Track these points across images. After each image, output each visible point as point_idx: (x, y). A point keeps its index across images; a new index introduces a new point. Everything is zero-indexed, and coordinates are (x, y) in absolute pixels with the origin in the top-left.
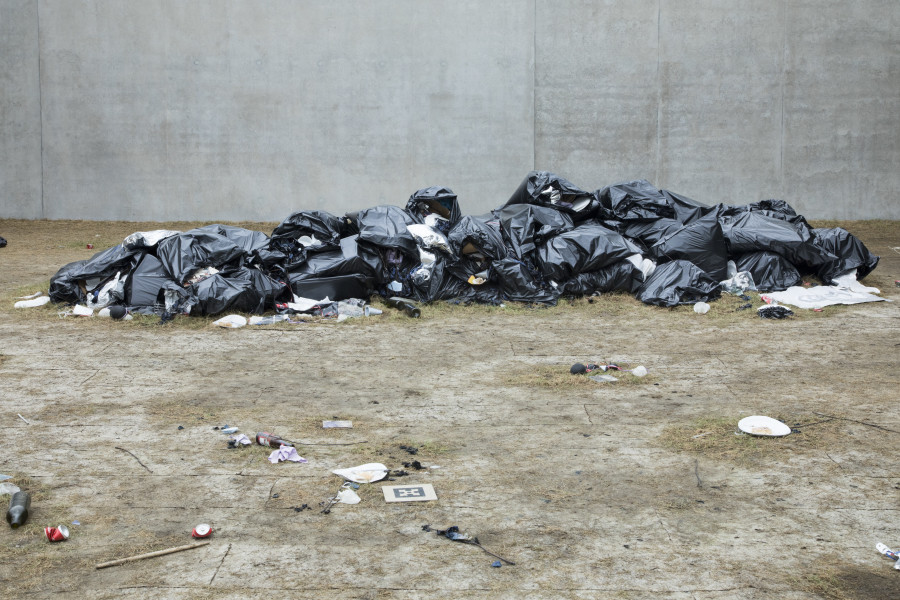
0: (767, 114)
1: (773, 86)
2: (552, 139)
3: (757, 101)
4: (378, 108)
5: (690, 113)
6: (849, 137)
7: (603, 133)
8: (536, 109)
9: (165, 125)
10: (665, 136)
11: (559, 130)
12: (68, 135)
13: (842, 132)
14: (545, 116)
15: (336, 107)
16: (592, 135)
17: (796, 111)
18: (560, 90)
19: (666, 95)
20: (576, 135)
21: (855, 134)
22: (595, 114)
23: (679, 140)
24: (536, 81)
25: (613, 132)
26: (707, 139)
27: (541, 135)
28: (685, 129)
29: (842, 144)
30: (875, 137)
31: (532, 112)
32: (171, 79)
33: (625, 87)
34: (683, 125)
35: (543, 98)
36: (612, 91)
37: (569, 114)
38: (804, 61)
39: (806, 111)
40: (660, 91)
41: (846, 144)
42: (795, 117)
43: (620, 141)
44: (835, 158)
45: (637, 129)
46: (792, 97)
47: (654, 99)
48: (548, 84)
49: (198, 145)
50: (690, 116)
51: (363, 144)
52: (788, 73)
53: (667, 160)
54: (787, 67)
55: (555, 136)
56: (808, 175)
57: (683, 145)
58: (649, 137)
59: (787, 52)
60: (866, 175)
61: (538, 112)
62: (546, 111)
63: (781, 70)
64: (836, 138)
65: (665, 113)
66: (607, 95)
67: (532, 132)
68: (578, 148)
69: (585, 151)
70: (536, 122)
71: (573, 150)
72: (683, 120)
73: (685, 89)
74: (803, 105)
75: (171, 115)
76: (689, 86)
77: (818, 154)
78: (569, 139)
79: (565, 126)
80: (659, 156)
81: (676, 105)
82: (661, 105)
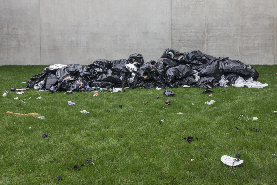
0: (236, 37)
1: (237, 30)
2: (176, 44)
3: (233, 33)
4: (129, 36)
5: (214, 37)
6: (258, 43)
7: (190, 42)
8: (172, 36)
9: (72, 41)
10: (207, 43)
11: (178, 42)
12: (47, 44)
13: (256, 42)
14: (174, 38)
15: (117, 36)
16: (187, 43)
17: (244, 36)
18: (178, 31)
19: (208, 32)
20: (183, 43)
21: (260, 43)
22: (188, 37)
23: (211, 44)
24: (172, 28)
25: (193, 42)
26: (219, 44)
27: (173, 43)
28: (213, 41)
29: (256, 45)
30: (265, 43)
31: (170, 37)
32: (74, 29)
33: (196, 30)
34: (212, 40)
35: (174, 33)
36: (193, 31)
37: (181, 37)
38: (246, 23)
39: (246, 36)
40: (206, 31)
41: (257, 45)
42: (243, 38)
43: (195, 45)
44: (254, 49)
45: (199, 41)
46: (242, 33)
47: (204, 33)
48: (175, 29)
49: (80, 46)
50: (214, 38)
51: (124, 46)
52: (241, 26)
53: (208, 50)
54: (241, 24)
55: (177, 43)
56: (247, 54)
57: (212, 46)
58: (203, 44)
59: (241, 20)
60: (263, 54)
61: (172, 37)
62: (174, 36)
63: (239, 25)
64: (255, 44)
65: (207, 37)
66: (191, 32)
67: (171, 42)
68: (183, 47)
69: (185, 47)
70: (172, 39)
71: (182, 47)
72: (212, 39)
73: (213, 30)
74: (246, 35)
75: (74, 39)
76: (214, 29)
77: (250, 48)
78: (181, 44)
79: (180, 41)
80: (206, 49)
81: (211, 35)
82: (206, 35)
